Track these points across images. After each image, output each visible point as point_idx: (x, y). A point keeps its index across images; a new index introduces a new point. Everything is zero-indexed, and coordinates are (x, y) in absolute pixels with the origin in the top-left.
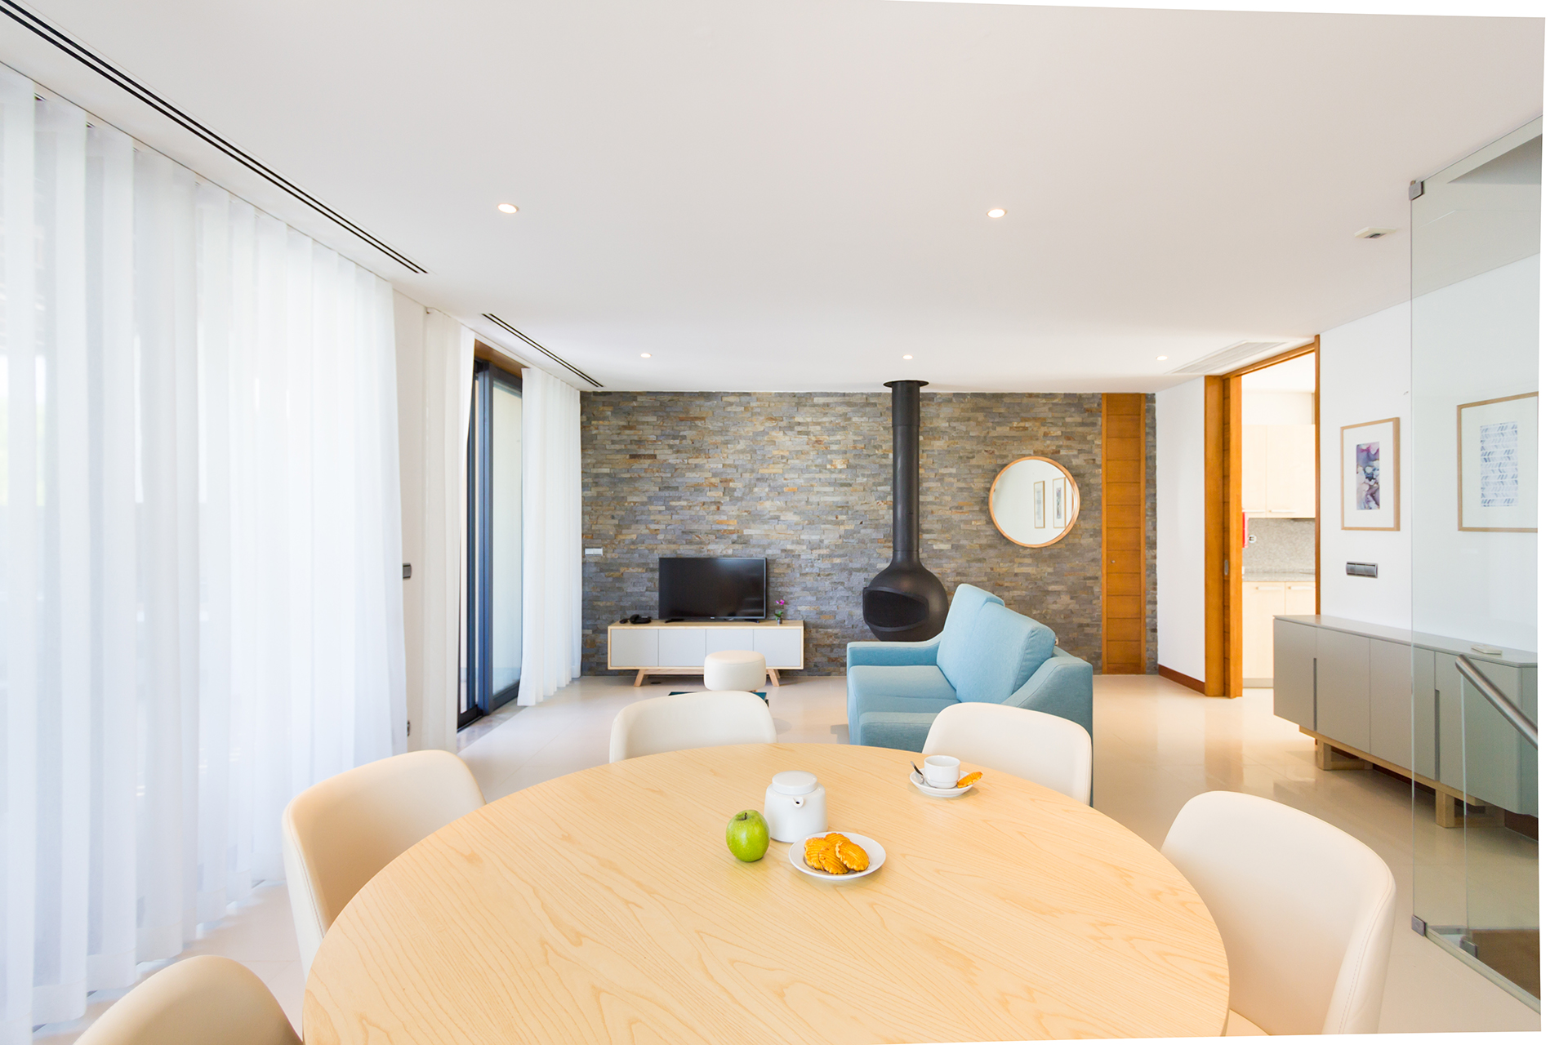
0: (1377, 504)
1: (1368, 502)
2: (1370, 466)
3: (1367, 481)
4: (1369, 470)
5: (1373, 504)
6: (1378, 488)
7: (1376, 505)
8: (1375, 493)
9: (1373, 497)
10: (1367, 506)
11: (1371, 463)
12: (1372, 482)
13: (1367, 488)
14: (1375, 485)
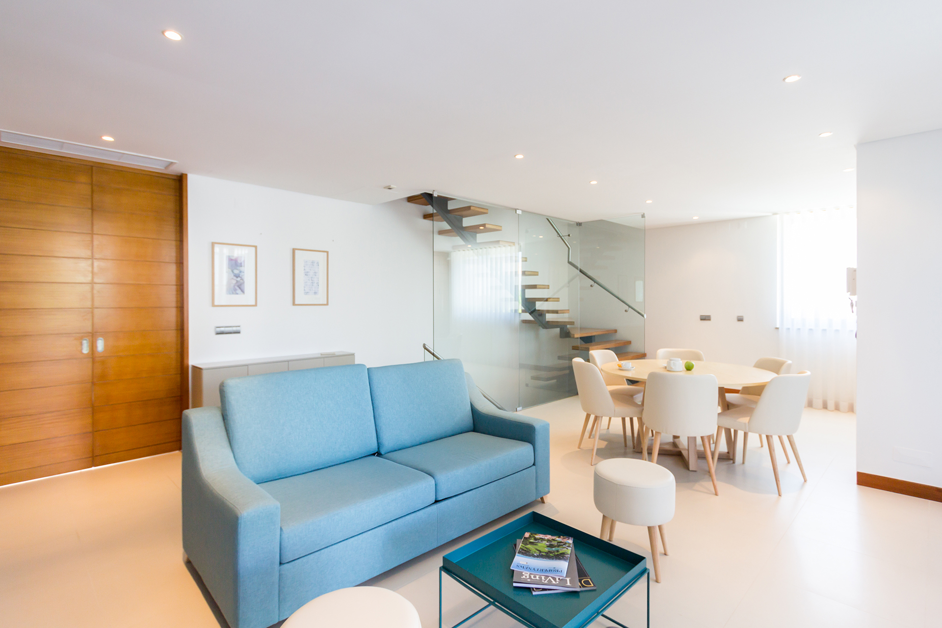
0: (243, 291)
1: (235, 290)
2: (237, 269)
3: (235, 278)
4: (236, 272)
5: (239, 291)
6: (244, 283)
7: (242, 293)
8: (241, 285)
9: (240, 288)
10: (234, 292)
11: (238, 268)
12: (239, 279)
13: (234, 282)
14: (241, 281)
